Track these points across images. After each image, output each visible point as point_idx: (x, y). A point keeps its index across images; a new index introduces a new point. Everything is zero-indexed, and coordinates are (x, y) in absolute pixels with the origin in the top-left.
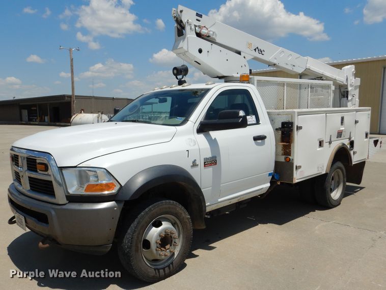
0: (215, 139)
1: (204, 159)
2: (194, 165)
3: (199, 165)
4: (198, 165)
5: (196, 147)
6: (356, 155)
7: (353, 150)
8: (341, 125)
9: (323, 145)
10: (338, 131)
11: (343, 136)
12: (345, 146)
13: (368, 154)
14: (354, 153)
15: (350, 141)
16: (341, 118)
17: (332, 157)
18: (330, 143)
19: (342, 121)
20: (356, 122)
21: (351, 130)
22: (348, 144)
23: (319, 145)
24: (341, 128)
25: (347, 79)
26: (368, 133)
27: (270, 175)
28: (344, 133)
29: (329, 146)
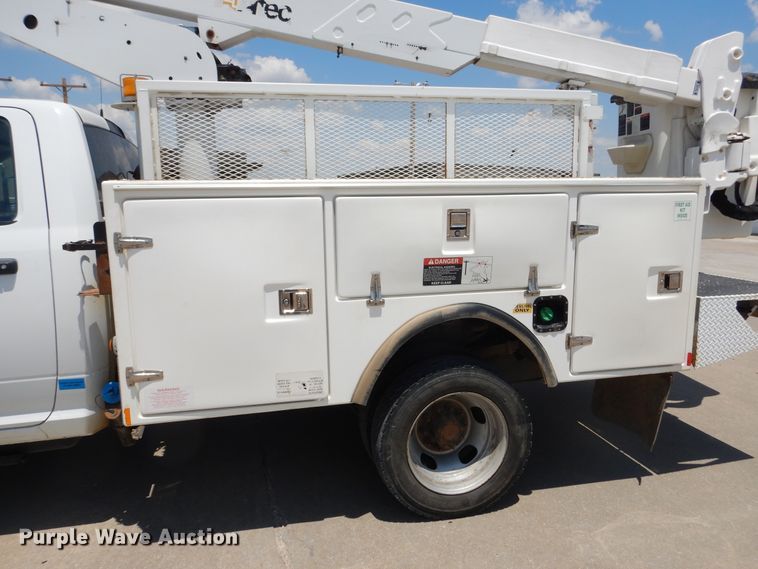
6: (585, 349)
7: (568, 330)
8: (449, 238)
9: (309, 306)
10: (426, 261)
11: (476, 278)
12: (484, 315)
13: (695, 348)
14: (571, 343)
15: (532, 300)
16: (451, 214)
17: (387, 352)
18: (375, 300)
19: (459, 227)
20: (577, 231)
21: (534, 260)
22: (519, 309)
23: (282, 305)
24: (452, 251)
25: (699, 82)
26: (679, 274)
27: (65, 385)
28: (480, 270)
29: (367, 310)
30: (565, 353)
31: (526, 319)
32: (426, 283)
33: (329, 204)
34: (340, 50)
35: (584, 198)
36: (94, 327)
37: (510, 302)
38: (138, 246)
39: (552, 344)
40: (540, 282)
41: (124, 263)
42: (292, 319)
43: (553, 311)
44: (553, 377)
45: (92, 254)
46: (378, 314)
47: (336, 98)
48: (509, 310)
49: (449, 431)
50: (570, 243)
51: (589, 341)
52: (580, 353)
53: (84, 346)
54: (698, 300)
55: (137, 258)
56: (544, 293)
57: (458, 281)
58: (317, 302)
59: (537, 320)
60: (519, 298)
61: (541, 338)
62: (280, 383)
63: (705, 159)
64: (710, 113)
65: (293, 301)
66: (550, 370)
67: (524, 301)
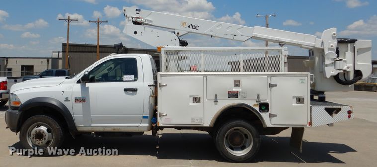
0: (88, 87)
1: (75, 98)
2: (67, 100)
3: (71, 101)
4: (69, 101)
5: (71, 91)
6: (275, 118)
7: (269, 112)
8: (235, 87)
9: (200, 101)
10: (229, 92)
11: (242, 97)
12: (244, 106)
13: (311, 121)
14: (271, 116)
15: (258, 103)
16: (235, 81)
17: (219, 114)
18: (216, 101)
19: (237, 84)
20: (271, 86)
21: (258, 93)
22: (254, 105)
23: (194, 101)
24: (235, 90)
25: (323, 43)
26: (304, 99)
27: (145, 117)
28: (243, 95)
29: (214, 103)
30: (269, 119)
31: (257, 108)
32: (229, 97)
33: (205, 78)
34: (212, 36)
35: (272, 77)
36: (151, 104)
37: (252, 104)
38: (163, 86)
39: (265, 116)
40: (260, 99)
41: (161, 90)
42: (196, 104)
43: (264, 107)
44: (265, 125)
45: (152, 88)
46: (217, 104)
47: (210, 51)
48: (252, 106)
49: (237, 139)
50: (269, 89)
51: (276, 116)
52: (273, 119)
53: (149, 108)
54: (311, 107)
55: (163, 89)
56: (262, 102)
57: (237, 97)
58: (202, 100)
59: (260, 109)
60: (254, 103)
61: (261, 114)
62: (192, 119)
63: (326, 66)
64: (326, 52)
65: (196, 100)
66: (264, 122)
67: (256, 104)
